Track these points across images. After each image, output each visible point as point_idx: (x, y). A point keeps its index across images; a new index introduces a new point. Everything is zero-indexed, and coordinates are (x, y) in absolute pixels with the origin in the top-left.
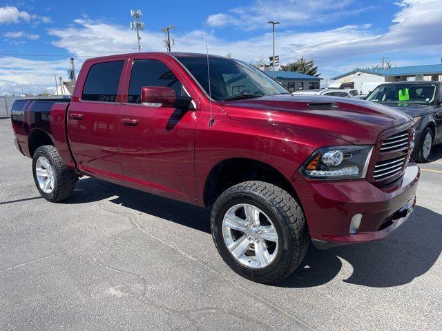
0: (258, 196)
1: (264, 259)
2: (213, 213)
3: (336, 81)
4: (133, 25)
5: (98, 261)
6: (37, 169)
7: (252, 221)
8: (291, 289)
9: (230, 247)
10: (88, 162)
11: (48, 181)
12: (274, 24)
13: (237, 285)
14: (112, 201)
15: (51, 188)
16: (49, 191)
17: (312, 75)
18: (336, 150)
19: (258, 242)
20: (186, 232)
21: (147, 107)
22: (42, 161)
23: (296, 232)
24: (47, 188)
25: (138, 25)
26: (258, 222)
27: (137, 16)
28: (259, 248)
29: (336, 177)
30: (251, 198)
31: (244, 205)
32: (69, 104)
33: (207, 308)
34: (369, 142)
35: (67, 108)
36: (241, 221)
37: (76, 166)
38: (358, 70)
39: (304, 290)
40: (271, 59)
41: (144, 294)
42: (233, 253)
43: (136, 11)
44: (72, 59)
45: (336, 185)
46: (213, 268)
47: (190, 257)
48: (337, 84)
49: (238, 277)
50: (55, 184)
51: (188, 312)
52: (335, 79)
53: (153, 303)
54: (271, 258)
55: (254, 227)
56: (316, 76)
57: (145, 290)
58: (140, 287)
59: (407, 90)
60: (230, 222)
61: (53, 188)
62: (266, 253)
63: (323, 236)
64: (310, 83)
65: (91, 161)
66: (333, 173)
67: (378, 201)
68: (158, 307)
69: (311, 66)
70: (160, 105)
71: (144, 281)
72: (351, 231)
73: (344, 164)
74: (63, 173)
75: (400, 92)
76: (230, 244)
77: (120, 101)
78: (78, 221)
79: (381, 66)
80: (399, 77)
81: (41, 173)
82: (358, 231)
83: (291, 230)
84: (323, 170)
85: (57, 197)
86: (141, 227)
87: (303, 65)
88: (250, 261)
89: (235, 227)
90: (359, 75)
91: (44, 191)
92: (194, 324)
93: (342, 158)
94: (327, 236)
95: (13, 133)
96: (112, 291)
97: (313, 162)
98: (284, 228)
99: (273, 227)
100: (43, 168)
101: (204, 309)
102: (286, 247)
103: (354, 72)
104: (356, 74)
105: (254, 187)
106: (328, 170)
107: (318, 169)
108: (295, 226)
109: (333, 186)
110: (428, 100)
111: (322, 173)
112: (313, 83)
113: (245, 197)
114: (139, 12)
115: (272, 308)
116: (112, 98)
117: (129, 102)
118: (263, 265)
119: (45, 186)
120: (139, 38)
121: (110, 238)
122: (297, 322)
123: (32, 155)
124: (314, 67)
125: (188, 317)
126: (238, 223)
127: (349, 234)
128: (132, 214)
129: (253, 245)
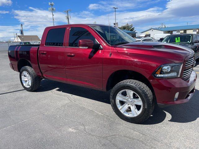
0: (133, 86)
1: (135, 113)
2: (112, 94)
3: (143, 33)
4: (50, 9)
5: (60, 117)
6: (22, 77)
7: (130, 97)
8: (148, 125)
9: (119, 108)
10: (45, 72)
11: (28, 82)
12: (115, 9)
13: (124, 125)
14: (57, 90)
15: (29, 85)
16: (28, 87)
17: (132, 31)
18: (168, 65)
19: (132, 106)
20: (95, 103)
21: (81, 48)
22: (25, 73)
23: (151, 101)
24: (27, 86)
25: (52, 9)
26: (132, 97)
27: (52, 5)
28: (133, 108)
29: (167, 77)
30: (130, 87)
31: (127, 90)
32: (39, 48)
33: (114, 135)
34: (181, 62)
35: (38, 49)
36: (124, 97)
37: (42, 75)
38: (152, 29)
39: (153, 125)
40: (114, 24)
41: (85, 131)
42: (121, 111)
43: (51, 3)
44: (22, 25)
45: (168, 80)
46: (111, 118)
47: (100, 114)
48: (143, 35)
49: (124, 121)
50: (31, 83)
51: (106, 137)
52: (142, 33)
53: (90, 134)
54: (139, 112)
55: (131, 99)
56: (134, 31)
57: (85, 128)
58: (82, 127)
59: (179, 38)
60: (119, 97)
61: (30, 85)
62: (136, 110)
63: (163, 102)
64: (132, 35)
65: (46, 72)
66: (166, 75)
67: (185, 86)
68: (93, 136)
69: (132, 27)
70: (87, 48)
71: (83, 125)
72: (175, 100)
73: (171, 71)
74: (35, 78)
75: (176, 38)
76: (120, 107)
77: (65, 46)
78: (45, 100)
79: (161, 27)
80: (169, 31)
81: (24, 78)
82: (177, 100)
83: (148, 100)
84: (162, 74)
85: (32, 89)
86: (74, 101)
87: (128, 27)
88: (129, 114)
89: (121, 99)
90: (152, 31)
91: (26, 86)
92: (111, 142)
93: (170, 69)
94: (164, 102)
95: (9, 60)
96: (70, 130)
97: (159, 71)
98: (145, 99)
99: (140, 99)
100: (25, 76)
101: (113, 135)
102: (146, 107)
103: (150, 30)
104: (151, 30)
105: (131, 82)
106: (164, 74)
107: (160, 74)
108: (150, 98)
109: (167, 81)
110: (188, 42)
111: (162, 75)
112: (133, 35)
113: (127, 87)
114: (52, 3)
115: (142, 133)
116: (61, 44)
117: (69, 46)
118: (135, 116)
119: (26, 84)
120: (53, 15)
121: (62, 107)
122: (154, 139)
123: (19, 71)
124: (133, 27)
125: (107, 139)
126: (123, 98)
127: (174, 101)
128: (68, 96)
129: (130, 107)
